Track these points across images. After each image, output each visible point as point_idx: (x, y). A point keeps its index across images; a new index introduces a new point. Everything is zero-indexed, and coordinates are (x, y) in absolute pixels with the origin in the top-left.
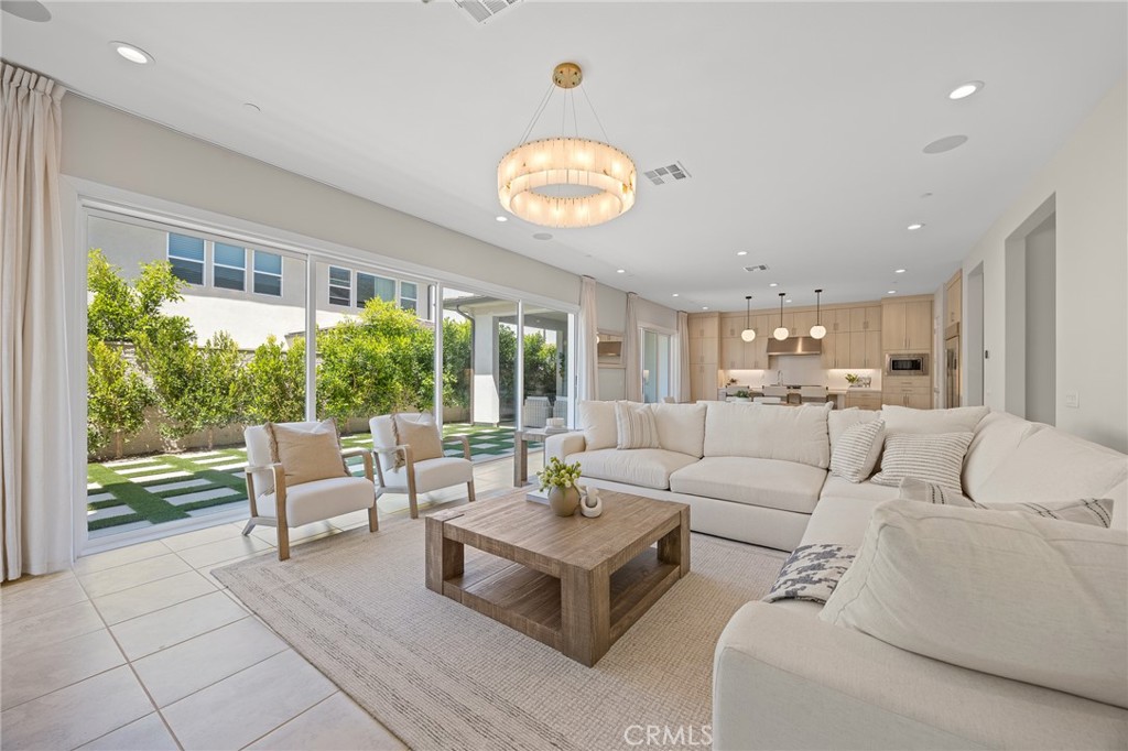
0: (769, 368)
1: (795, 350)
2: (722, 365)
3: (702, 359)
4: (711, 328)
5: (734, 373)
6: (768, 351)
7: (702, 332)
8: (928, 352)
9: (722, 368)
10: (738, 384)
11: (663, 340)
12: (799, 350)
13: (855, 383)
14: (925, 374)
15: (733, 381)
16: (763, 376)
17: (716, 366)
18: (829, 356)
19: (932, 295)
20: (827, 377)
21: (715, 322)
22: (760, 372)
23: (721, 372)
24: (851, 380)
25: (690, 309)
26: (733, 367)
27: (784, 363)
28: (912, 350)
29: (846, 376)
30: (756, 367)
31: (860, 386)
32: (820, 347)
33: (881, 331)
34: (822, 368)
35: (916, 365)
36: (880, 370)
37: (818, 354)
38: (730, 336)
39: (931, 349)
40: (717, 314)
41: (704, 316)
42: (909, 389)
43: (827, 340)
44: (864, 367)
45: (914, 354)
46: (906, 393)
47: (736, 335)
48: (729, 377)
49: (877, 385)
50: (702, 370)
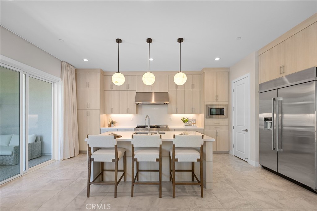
0: (137, 113)
1: (151, 100)
2: (104, 110)
3: (88, 104)
4: (95, 82)
5: (114, 117)
6: (136, 101)
7: (88, 84)
8: (227, 103)
9: (104, 112)
10: (116, 126)
11: (56, 85)
12: (153, 101)
13: (187, 123)
14: (227, 118)
15: (112, 123)
16: (133, 119)
17: (99, 111)
18: (172, 106)
19: (229, 68)
20: (170, 119)
21: (98, 76)
22: (130, 116)
23: (103, 115)
24: (185, 121)
25: (78, 65)
26: (112, 112)
27: (146, 110)
28: (220, 103)
29: (182, 118)
30: (128, 112)
31: (190, 125)
32: (167, 99)
33: (201, 90)
34: (168, 114)
35: (221, 112)
36: (200, 115)
37: (167, 104)
38: (111, 90)
39: (229, 102)
40: (100, 71)
41: (89, 71)
42: (218, 127)
43: (171, 95)
44: (193, 113)
45: (220, 105)
46: (216, 129)
47: (114, 89)
48: (110, 119)
49: (200, 125)
50: (88, 114)
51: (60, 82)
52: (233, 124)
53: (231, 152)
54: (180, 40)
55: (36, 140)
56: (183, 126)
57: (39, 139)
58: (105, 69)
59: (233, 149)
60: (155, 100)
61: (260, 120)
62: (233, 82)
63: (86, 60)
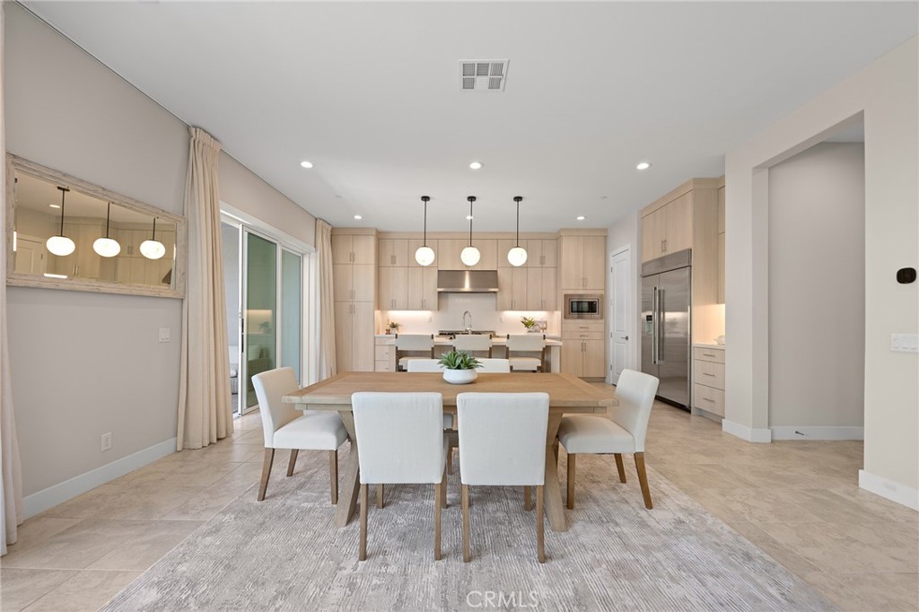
0: (438, 308)
1: (463, 286)
2: (379, 302)
3: (352, 294)
4: (365, 251)
5: (395, 315)
6: (437, 286)
7: (352, 257)
8: (603, 292)
9: (379, 306)
10: (401, 332)
11: (306, 260)
12: (467, 287)
13: (531, 328)
14: (602, 318)
15: (394, 326)
16: (431, 320)
17: (372, 305)
18: (505, 296)
19: (605, 230)
20: (501, 319)
21: (372, 242)
22: (426, 314)
23: (377, 313)
24: (527, 324)
25: (338, 219)
26: (394, 307)
27: (455, 302)
28: (589, 291)
29: (522, 319)
30: (423, 307)
31: (536, 331)
32: (496, 283)
33: (557, 267)
34: (496, 310)
35: (592, 307)
36: (556, 312)
37: (494, 292)
38: (390, 265)
39: (605, 289)
40: (374, 233)
41: (355, 232)
42: (586, 334)
43: (503, 276)
44: (541, 309)
45: (591, 295)
46: (583, 338)
47: (398, 264)
48: (388, 320)
49: (554, 331)
50: (352, 310)
51: (313, 254)
52: (611, 330)
53: (607, 380)
54: (518, 199)
55: (261, 356)
56: (523, 331)
57: (265, 354)
58: (382, 228)
59: (611, 372)
60: (472, 286)
61: (643, 320)
62: (611, 254)
63: (358, 217)
